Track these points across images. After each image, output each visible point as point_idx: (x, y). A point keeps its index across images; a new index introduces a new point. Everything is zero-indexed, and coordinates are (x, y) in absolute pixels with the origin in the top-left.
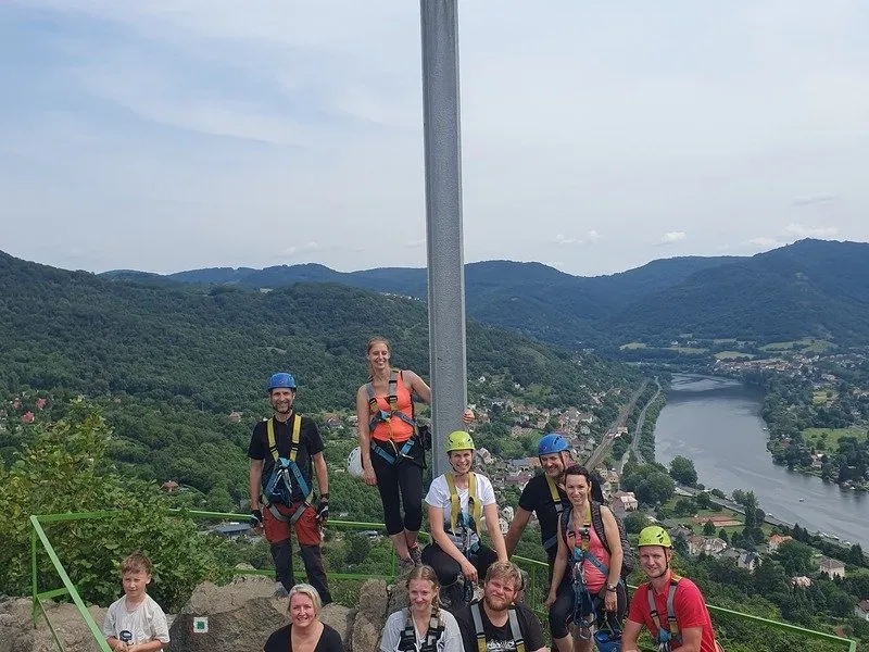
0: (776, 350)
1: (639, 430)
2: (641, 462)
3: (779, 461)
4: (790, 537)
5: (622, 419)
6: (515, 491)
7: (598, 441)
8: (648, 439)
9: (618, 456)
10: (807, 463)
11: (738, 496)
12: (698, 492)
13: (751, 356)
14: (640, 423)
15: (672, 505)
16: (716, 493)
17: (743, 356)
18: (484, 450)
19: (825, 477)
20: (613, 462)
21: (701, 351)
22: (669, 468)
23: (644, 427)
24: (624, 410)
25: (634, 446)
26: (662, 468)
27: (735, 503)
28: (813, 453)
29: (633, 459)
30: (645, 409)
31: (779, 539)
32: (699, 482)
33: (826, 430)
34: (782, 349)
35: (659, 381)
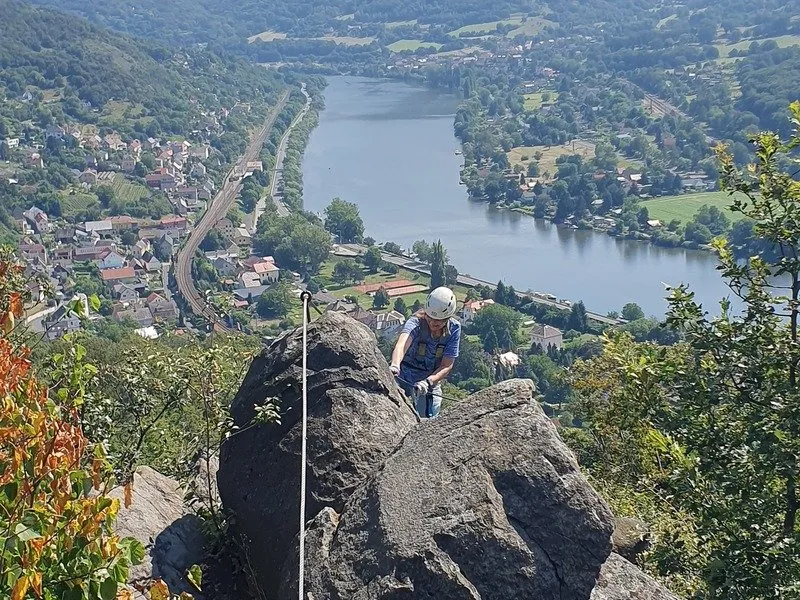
0: (472, 34)
1: (279, 165)
2: (283, 212)
3: (476, 195)
4: (491, 301)
5: (253, 148)
6: (90, 269)
7: (219, 184)
8: (291, 177)
9: (249, 207)
10: (515, 195)
11: (420, 250)
12: (365, 250)
13: (438, 46)
14: (281, 154)
15: (328, 270)
16: (390, 248)
17: (427, 45)
18: (34, 211)
19: (538, 216)
20: (242, 215)
21: (367, 41)
22: (323, 217)
23: (286, 161)
24: (257, 136)
25: (272, 188)
26: (312, 219)
27: (417, 260)
28: (523, 182)
29: (271, 208)
30: (288, 132)
31: (476, 305)
32: (365, 235)
33: (540, 149)
34: (482, 33)
35: (307, 89)
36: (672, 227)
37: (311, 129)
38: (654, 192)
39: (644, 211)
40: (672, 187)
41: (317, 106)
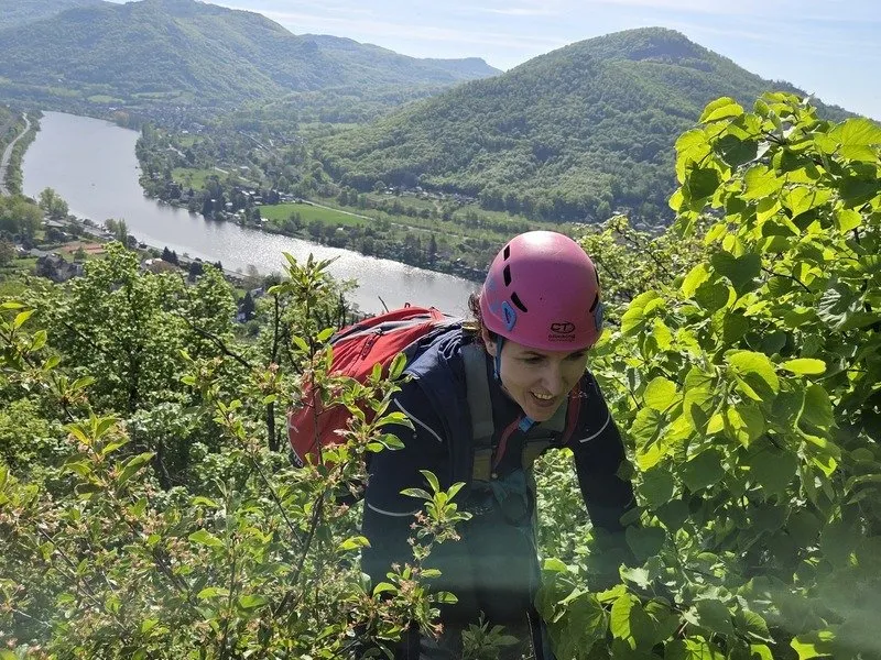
0: (147, 97)
1: (5, 164)
2: (6, 193)
3: (150, 195)
4: (160, 260)
11: (110, 224)
12: (69, 223)
13: (124, 102)
14: (6, 156)
15: (41, 235)
16: (87, 222)
17: (117, 100)
19: (192, 211)
21: (74, 93)
22: (39, 200)
23: (10, 161)
26: (30, 201)
27: (107, 232)
28: (181, 189)
30: (13, 143)
31: (149, 262)
32: (69, 213)
33: (192, 171)
34: (153, 97)
35: (28, 117)
36: (275, 222)
37: (30, 142)
38: (264, 202)
39: (258, 211)
40: (273, 200)
41: (36, 128)
